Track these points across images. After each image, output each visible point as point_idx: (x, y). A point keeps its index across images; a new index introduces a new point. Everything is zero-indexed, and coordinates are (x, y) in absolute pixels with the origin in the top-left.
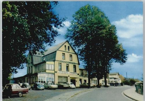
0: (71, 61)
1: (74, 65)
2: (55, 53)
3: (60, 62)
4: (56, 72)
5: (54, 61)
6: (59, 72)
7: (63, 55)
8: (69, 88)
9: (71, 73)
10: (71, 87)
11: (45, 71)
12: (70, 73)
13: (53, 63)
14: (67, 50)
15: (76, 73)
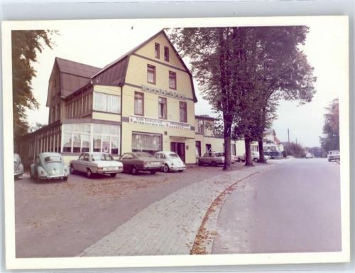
0: (173, 91)
1: (181, 103)
2: (124, 61)
3: (139, 90)
4: (127, 120)
5: (121, 85)
6: (135, 119)
7: (148, 71)
8: (165, 169)
9: (172, 123)
10: (170, 166)
11: (90, 116)
12: (169, 124)
13: (116, 90)
14: (162, 59)
15: (188, 125)
